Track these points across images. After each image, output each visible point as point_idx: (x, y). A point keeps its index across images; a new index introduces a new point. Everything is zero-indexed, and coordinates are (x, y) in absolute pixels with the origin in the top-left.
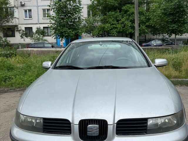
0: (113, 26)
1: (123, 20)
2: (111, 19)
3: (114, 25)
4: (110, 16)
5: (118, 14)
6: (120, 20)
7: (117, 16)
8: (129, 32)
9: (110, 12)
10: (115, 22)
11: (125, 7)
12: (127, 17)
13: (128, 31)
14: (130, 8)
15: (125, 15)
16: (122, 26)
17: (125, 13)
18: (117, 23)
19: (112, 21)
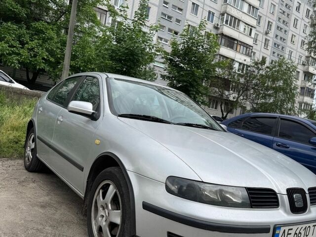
0: (12, 49)
1: (33, 44)
2: (10, 36)
3: (15, 49)
4: (9, 30)
5: (24, 31)
6: (27, 43)
7: (22, 35)
8: (41, 68)
9: (10, 23)
10: (17, 44)
11: (39, 25)
12: (41, 42)
13: (40, 66)
14: (47, 29)
15: (36, 37)
16: (31, 55)
17: (36, 34)
18: (21, 46)
19: (13, 40)
